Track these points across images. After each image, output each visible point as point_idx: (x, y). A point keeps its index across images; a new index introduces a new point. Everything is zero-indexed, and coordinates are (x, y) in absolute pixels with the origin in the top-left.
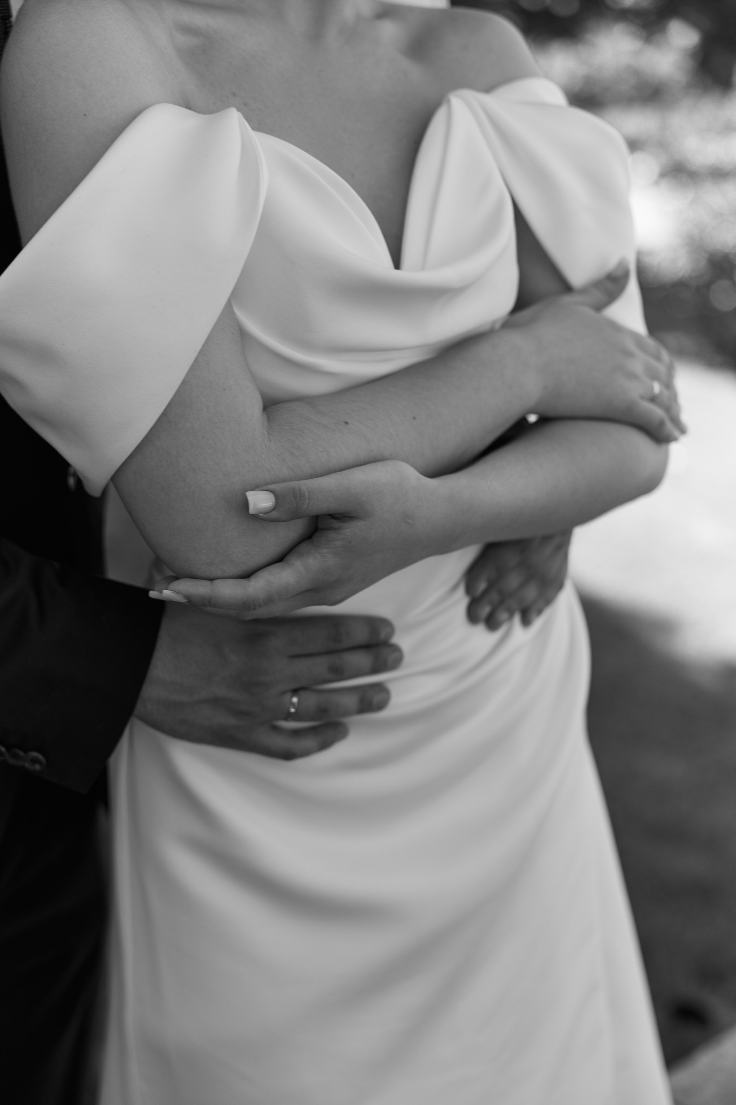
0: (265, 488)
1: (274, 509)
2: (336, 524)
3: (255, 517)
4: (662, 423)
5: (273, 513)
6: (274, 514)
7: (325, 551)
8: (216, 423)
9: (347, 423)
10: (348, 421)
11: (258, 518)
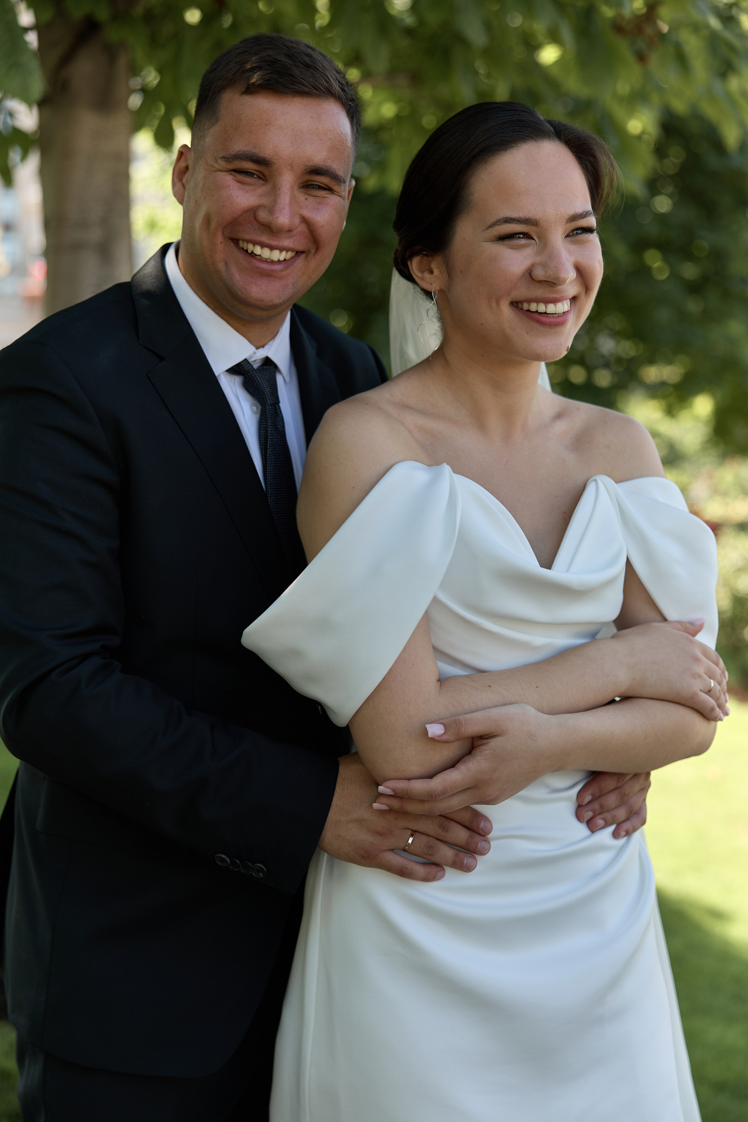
0: (438, 722)
1: (444, 733)
2: (485, 741)
3: (433, 739)
4: (713, 709)
5: (444, 736)
6: (445, 738)
7: (479, 758)
8: (405, 685)
9: (490, 686)
10: (491, 685)
11: (433, 740)
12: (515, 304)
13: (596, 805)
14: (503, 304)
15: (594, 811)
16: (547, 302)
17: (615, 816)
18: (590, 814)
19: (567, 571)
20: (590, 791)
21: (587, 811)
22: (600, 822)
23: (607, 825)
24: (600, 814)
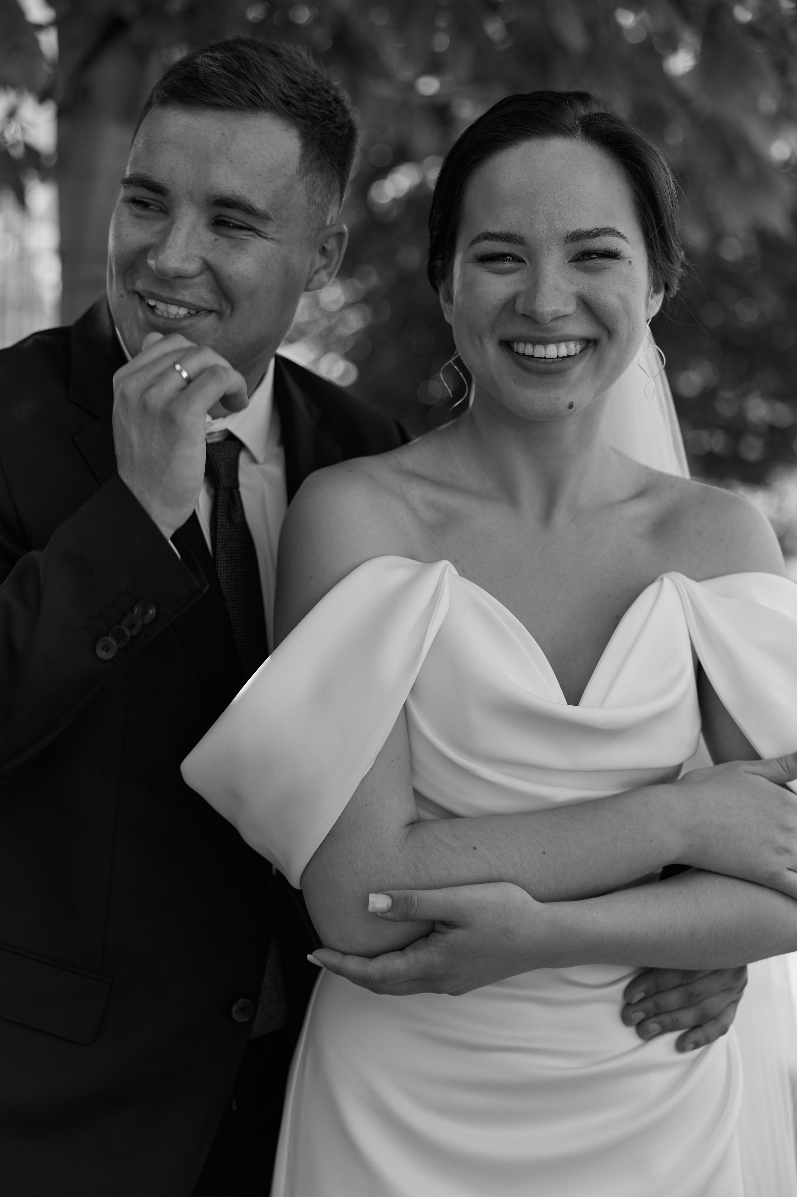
0: (386, 892)
1: (390, 910)
5: (388, 913)
6: (389, 915)
9: (475, 848)
10: (477, 847)
12: (507, 345)
13: (649, 1005)
14: (488, 343)
15: (646, 1012)
16: (535, 342)
17: (677, 1020)
18: (640, 1015)
19: (601, 705)
20: (643, 987)
21: (635, 1011)
22: (653, 1026)
23: (664, 1030)
24: (656, 1015)
